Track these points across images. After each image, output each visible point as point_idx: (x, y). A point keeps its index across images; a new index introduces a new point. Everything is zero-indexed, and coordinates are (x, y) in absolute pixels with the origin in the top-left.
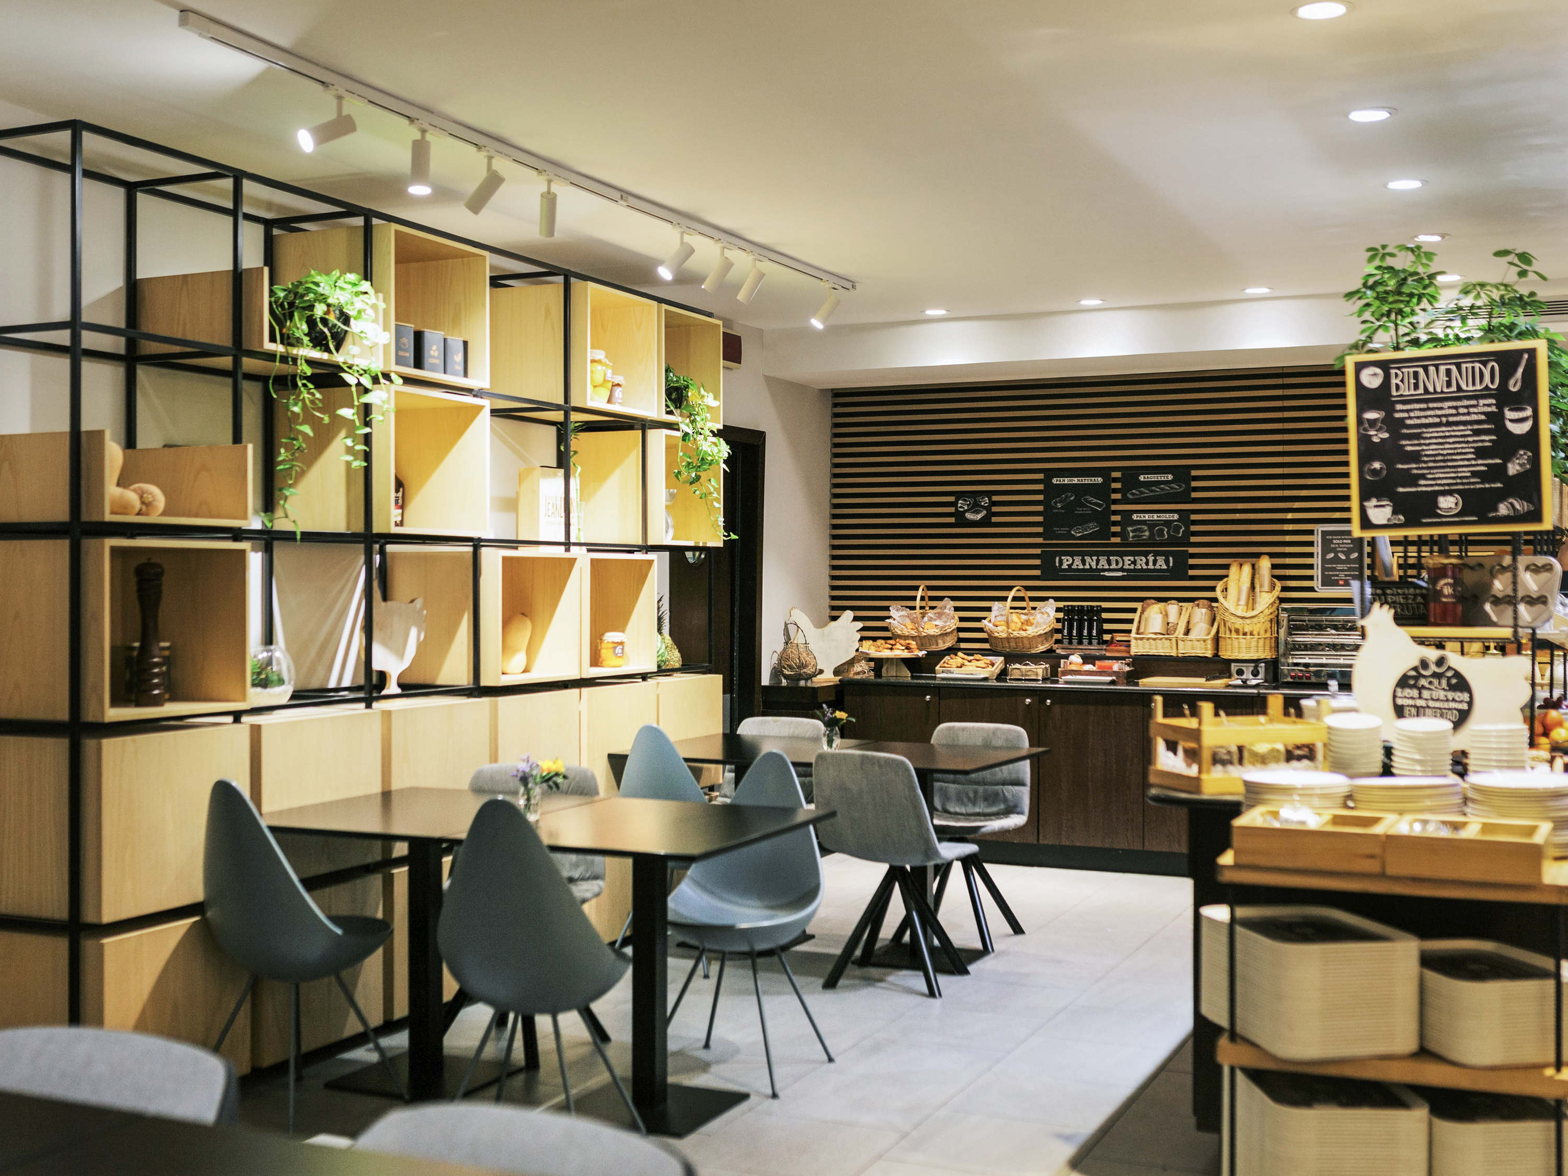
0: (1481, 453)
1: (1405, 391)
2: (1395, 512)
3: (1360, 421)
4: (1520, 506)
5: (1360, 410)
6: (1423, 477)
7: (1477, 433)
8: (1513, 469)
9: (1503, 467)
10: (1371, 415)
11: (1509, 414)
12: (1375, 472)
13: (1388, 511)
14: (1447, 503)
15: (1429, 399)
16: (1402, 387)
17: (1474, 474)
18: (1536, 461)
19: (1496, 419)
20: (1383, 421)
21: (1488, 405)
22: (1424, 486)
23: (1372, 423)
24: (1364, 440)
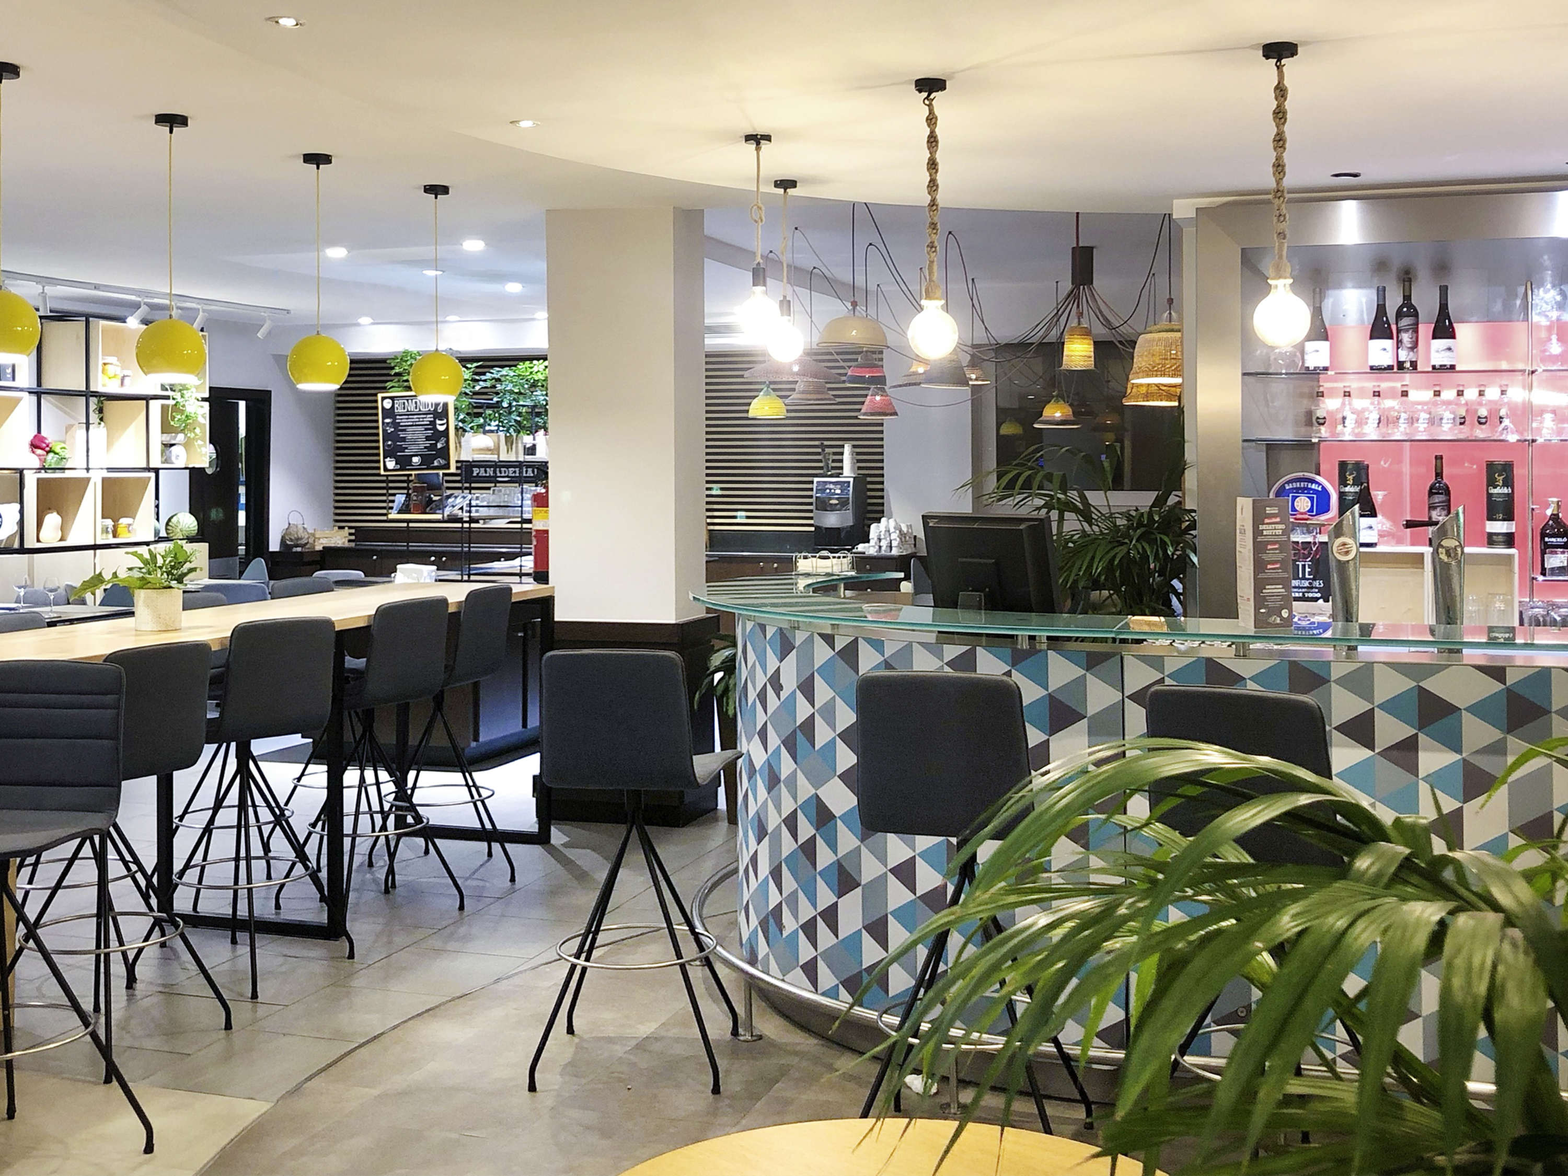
0: (428, 438)
1: (401, 411)
2: (396, 464)
3: (383, 423)
4: (443, 462)
5: (383, 418)
6: (406, 448)
7: (426, 429)
8: (439, 446)
9: (436, 444)
10: (387, 421)
11: (438, 422)
12: (389, 446)
13: (394, 463)
14: (416, 460)
15: (409, 414)
16: (399, 410)
17: (425, 447)
18: (447, 442)
19: (433, 423)
20: (392, 423)
21: (430, 418)
22: (407, 452)
23: (388, 423)
24: (384, 431)
